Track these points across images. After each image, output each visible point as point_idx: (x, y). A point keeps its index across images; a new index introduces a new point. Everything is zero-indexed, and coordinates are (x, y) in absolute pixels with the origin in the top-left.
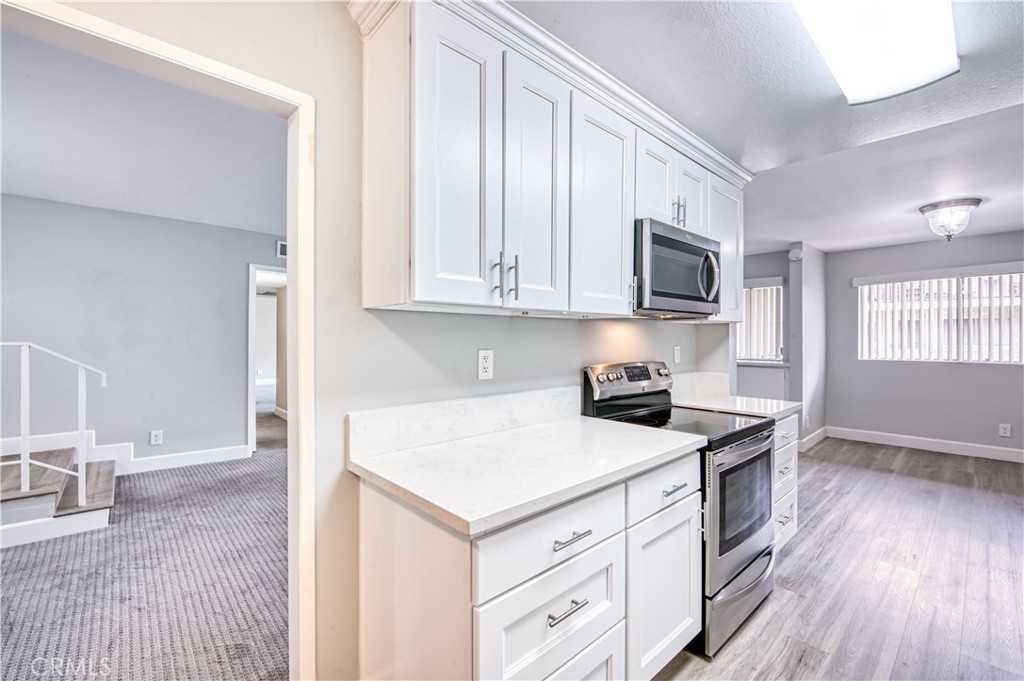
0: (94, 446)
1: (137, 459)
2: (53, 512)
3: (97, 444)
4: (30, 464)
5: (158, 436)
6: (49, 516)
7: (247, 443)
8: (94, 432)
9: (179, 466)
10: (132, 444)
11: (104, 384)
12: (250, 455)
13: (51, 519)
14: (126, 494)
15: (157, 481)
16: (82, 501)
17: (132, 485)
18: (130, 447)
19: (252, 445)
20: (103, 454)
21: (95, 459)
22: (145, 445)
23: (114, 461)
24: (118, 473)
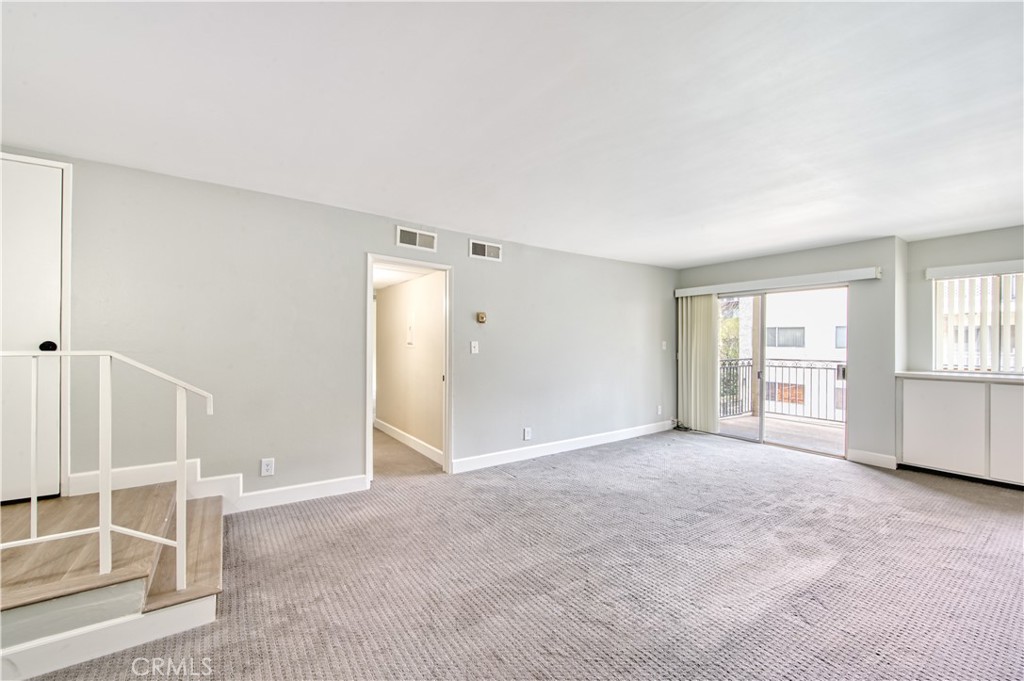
0: (199, 478)
1: (246, 494)
2: (142, 604)
3: (202, 476)
4: (112, 532)
5: (269, 463)
6: (136, 612)
7: (365, 473)
8: (198, 461)
9: (292, 501)
10: (241, 475)
11: (210, 411)
12: (368, 487)
13: (139, 615)
14: (236, 550)
15: (270, 526)
16: (182, 582)
17: (242, 531)
18: (238, 478)
19: (370, 475)
20: (208, 488)
21: (200, 495)
22: (256, 478)
23: (220, 497)
24: (225, 512)
